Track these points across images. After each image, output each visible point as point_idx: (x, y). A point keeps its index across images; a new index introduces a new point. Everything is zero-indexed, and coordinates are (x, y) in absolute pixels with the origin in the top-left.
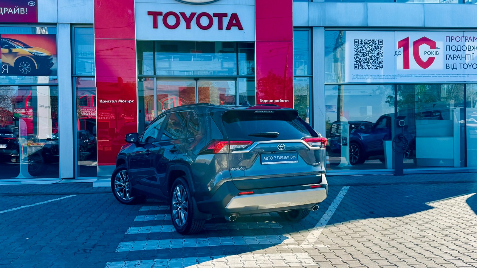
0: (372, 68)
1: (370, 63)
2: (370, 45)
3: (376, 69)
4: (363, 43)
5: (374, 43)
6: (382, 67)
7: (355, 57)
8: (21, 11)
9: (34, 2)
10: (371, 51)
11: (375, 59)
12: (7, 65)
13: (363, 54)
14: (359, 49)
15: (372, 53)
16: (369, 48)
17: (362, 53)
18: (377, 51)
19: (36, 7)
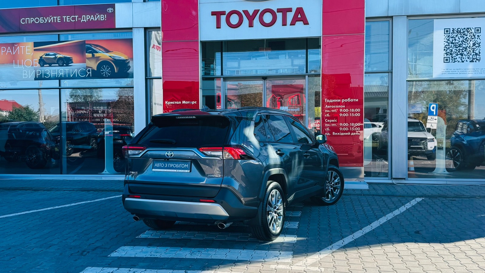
0: (467, 61)
1: (464, 54)
2: (464, 34)
3: (472, 61)
4: (455, 32)
5: (469, 31)
6: (480, 60)
7: (446, 48)
8: (101, 17)
9: (112, 9)
10: (466, 41)
11: (470, 50)
12: (91, 69)
13: (455, 45)
14: (451, 39)
15: (467, 44)
16: (462, 38)
17: (454, 43)
18: (473, 42)
19: (114, 13)
